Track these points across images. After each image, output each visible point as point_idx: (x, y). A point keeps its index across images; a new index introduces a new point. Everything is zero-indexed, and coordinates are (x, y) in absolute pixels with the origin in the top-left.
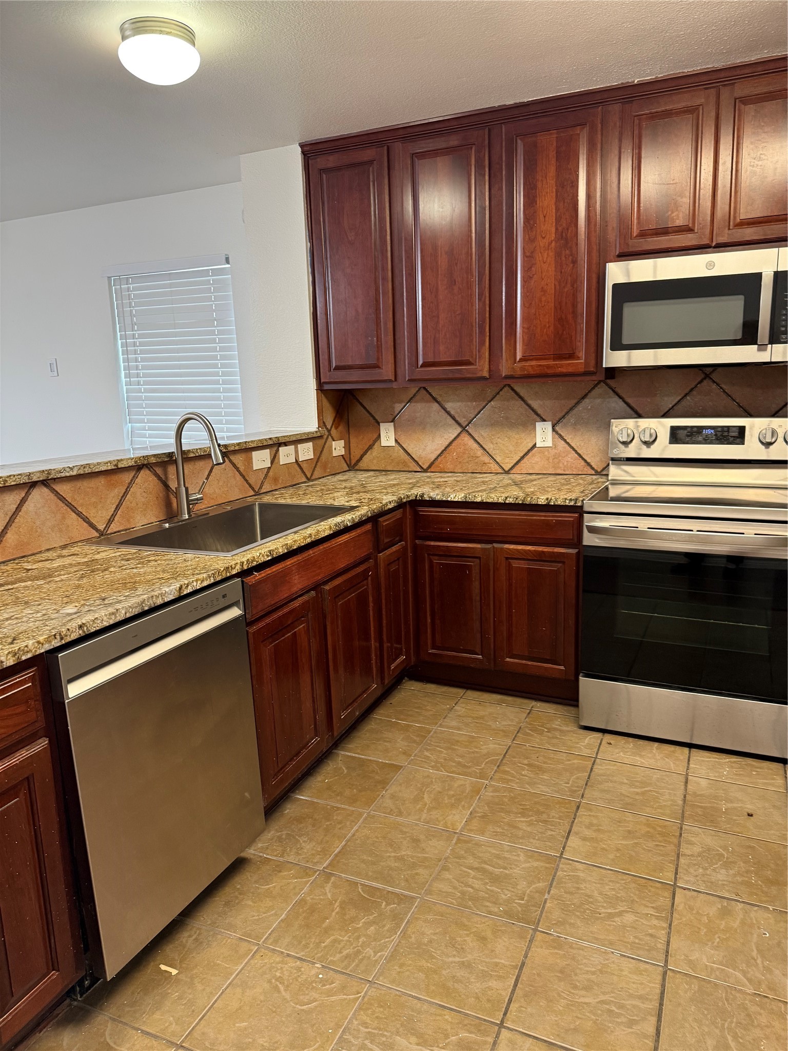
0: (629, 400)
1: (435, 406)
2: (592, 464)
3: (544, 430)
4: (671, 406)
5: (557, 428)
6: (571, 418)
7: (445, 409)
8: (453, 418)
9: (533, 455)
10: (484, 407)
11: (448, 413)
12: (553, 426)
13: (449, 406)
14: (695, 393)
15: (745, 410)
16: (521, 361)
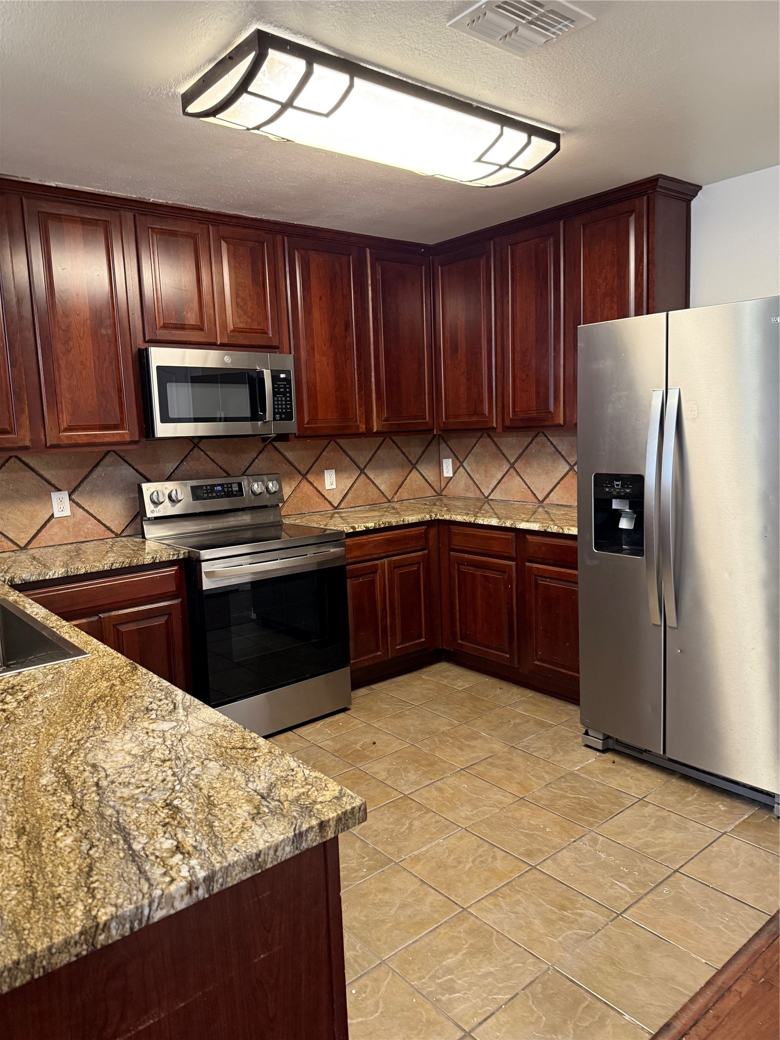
0: (138, 467)
2: (112, 528)
3: (61, 499)
4: (172, 471)
5: (73, 497)
6: (86, 486)
9: (52, 527)
12: (70, 495)
14: (189, 459)
15: (226, 472)
16: (66, 430)
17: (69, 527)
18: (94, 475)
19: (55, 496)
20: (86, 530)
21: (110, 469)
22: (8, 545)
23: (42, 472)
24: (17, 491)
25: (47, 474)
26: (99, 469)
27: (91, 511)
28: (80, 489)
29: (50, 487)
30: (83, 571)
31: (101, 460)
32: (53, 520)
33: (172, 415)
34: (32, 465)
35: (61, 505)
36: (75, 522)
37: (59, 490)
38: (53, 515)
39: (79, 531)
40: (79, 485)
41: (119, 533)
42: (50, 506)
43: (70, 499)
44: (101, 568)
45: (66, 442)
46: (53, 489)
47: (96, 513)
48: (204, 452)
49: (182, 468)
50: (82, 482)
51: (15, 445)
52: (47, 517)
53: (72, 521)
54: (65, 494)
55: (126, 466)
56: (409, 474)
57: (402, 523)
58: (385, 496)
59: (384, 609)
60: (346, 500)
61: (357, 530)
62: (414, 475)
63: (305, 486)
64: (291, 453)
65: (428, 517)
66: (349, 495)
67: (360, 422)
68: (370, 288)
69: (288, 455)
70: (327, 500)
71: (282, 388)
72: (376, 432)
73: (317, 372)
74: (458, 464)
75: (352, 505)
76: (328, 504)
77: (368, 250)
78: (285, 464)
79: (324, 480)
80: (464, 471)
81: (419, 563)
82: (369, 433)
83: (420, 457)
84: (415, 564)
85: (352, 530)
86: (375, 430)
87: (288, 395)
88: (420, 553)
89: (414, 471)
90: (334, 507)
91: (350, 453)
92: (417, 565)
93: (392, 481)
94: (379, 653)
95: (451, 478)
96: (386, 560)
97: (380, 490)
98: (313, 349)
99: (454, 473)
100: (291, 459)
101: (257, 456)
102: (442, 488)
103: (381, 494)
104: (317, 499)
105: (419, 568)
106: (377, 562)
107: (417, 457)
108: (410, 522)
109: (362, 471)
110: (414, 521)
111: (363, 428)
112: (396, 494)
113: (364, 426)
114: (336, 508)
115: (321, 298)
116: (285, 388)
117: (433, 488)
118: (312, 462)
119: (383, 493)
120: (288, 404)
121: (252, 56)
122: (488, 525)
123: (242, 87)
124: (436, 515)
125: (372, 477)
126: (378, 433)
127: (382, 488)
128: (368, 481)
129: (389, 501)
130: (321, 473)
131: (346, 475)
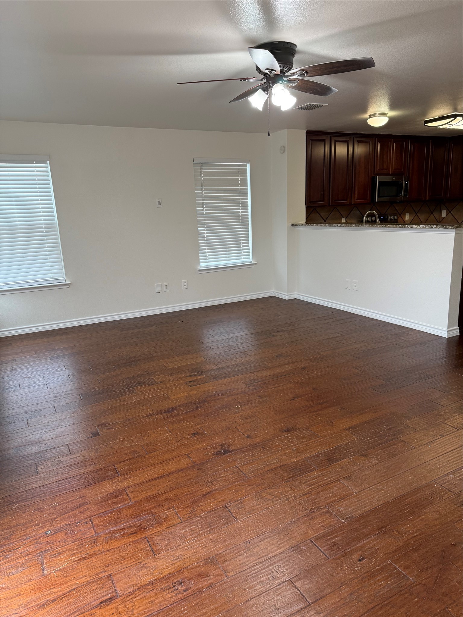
1: (318, 214)
6: (349, 216)
7: (320, 215)
8: (322, 218)
10: (330, 215)
11: (321, 216)
12: (346, 219)
13: (322, 214)
14: (372, 209)
18: (351, 214)
19: (343, 219)
21: (355, 211)
24: (335, 217)
26: (352, 211)
29: (342, 216)
31: (354, 208)
33: (380, 195)
34: (339, 210)
55: (358, 211)
62: (432, 216)
63: (400, 218)
66: (412, 222)
67: (423, 197)
71: (406, 186)
73: (414, 181)
74: (449, 212)
77: (431, 141)
79: (405, 217)
82: (424, 201)
83: (434, 210)
93: (425, 217)
95: (445, 217)
97: (421, 221)
100: (397, 209)
102: (441, 220)
104: (403, 223)
109: (416, 214)
115: (417, 157)
117: (437, 221)
118: (403, 210)
120: (407, 191)
121: (453, 118)
123: (447, 123)
125: (419, 216)
126: (427, 201)
130: (405, 214)
131: (412, 215)
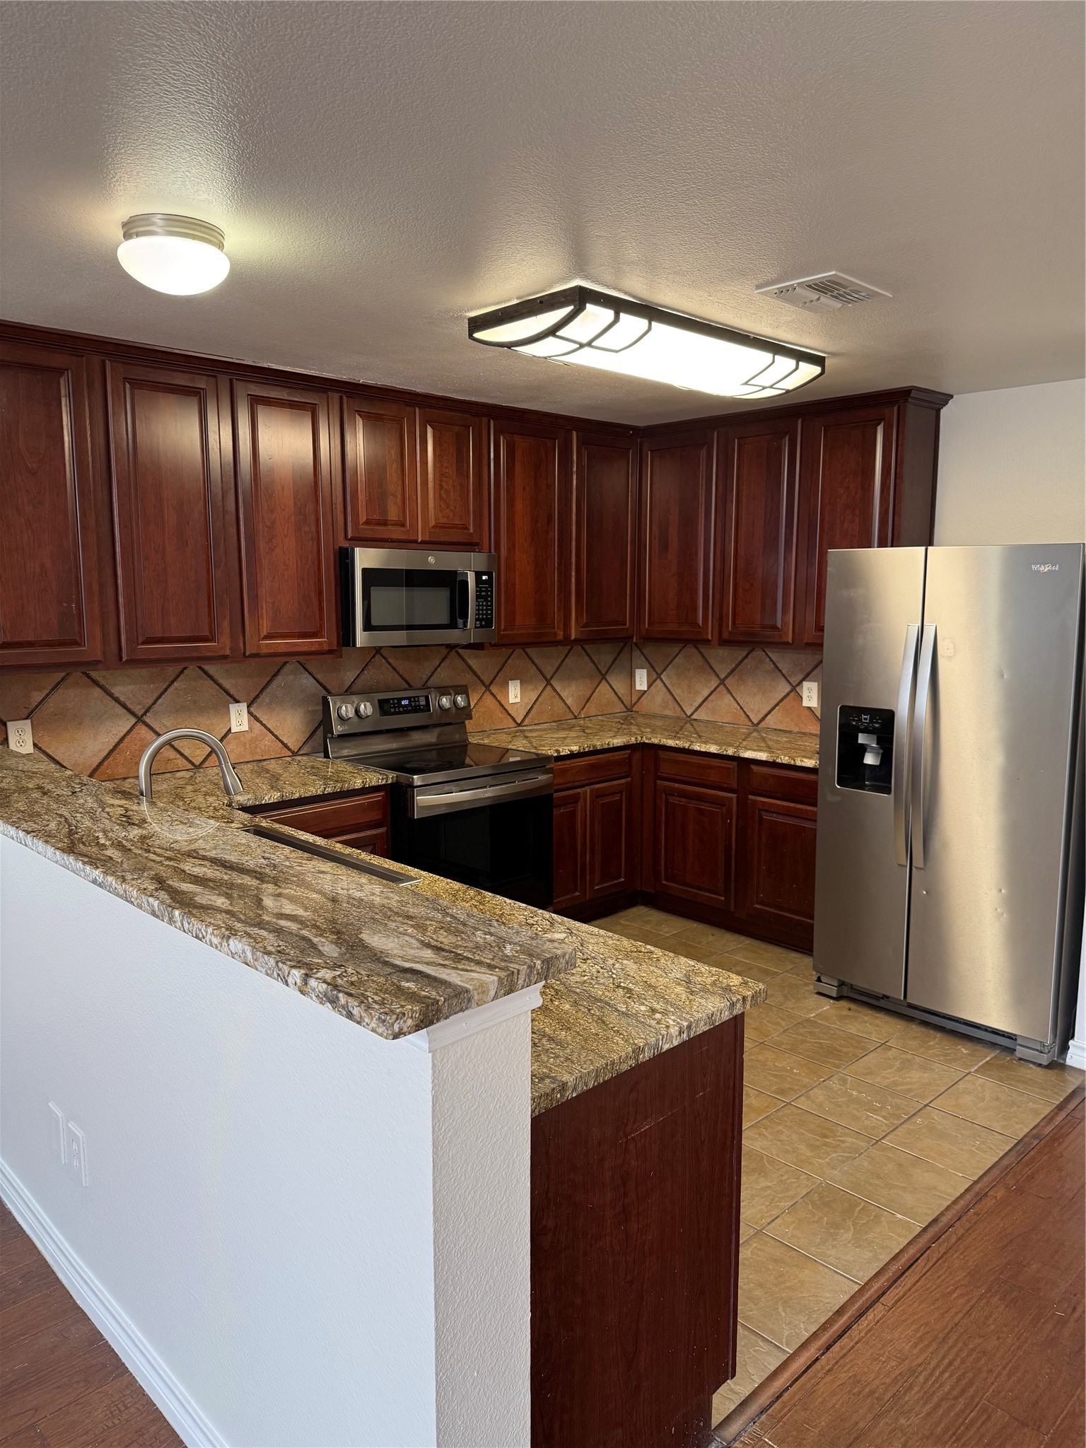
0: (318, 676)
1: (97, 692)
2: (289, 745)
3: (239, 712)
5: (252, 709)
6: (265, 697)
7: (111, 695)
8: (124, 706)
9: (228, 743)
10: (166, 690)
11: (117, 700)
12: (248, 707)
13: (117, 691)
14: (370, 667)
15: (407, 682)
16: (266, 638)
17: (245, 743)
18: (274, 685)
19: (234, 708)
20: (263, 748)
21: (291, 677)
22: (182, 762)
23: (221, 681)
24: (195, 702)
25: (226, 683)
26: (280, 678)
27: (269, 726)
28: (259, 700)
29: (228, 697)
30: (297, 796)
31: (281, 668)
32: (230, 735)
33: (374, 622)
34: (211, 673)
35: (239, 719)
36: (252, 737)
37: (237, 702)
38: (230, 729)
39: (256, 748)
40: (257, 697)
41: (296, 751)
42: (228, 719)
43: (249, 712)
44: (314, 793)
45: (265, 651)
46: (231, 700)
47: (274, 728)
48: (385, 659)
49: (363, 677)
50: (261, 692)
51: (216, 654)
52: (225, 731)
53: (248, 736)
54: (243, 706)
55: (307, 675)
56: (597, 686)
57: (606, 747)
58: (571, 711)
59: (584, 844)
60: (530, 716)
61: (562, 754)
62: (604, 687)
63: (488, 699)
64: (474, 661)
65: (633, 740)
66: (534, 710)
67: (558, 629)
68: (575, 477)
69: (472, 662)
70: (510, 715)
71: (484, 591)
72: (575, 640)
73: (517, 573)
74: (655, 676)
75: (536, 722)
76: (511, 720)
77: (574, 434)
78: (468, 674)
79: (508, 693)
80: (662, 684)
81: (621, 792)
82: (566, 641)
83: (610, 667)
84: (617, 793)
85: (556, 754)
86: (573, 637)
87: (489, 599)
88: (623, 781)
89: (604, 682)
90: (517, 723)
91: (536, 661)
92: (619, 795)
93: (579, 694)
94: (577, 894)
95: (645, 691)
96: (588, 789)
97: (566, 704)
98: (514, 546)
99: (649, 686)
100: (474, 667)
101: (440, 664)
102: (633, 702)
103: (567, 709)
104: (500, 715)
105: (621, 798)
106: (579, 790)
107: (608, 665)
108: (615, 745)
109: (548, 683)
110: (619, 745)
111: (560, 636)
112: (583, 709)
113: (562, 633)
114: (519, 725)
115: (524, 488)
116: (487, 591)
117: (623, 703)
118: (496, 671)
119: (569, 708)
120: (489, 610)
121: (571, 308)
122: (706, 752)
123: (552, 331)
124: (642, 737)
125: (558, 689)
126: (577, 641)
127: (569, 702)
128: (555, 693)
129: (575, 717)
130: (505, 685)
131: (531, 687)
